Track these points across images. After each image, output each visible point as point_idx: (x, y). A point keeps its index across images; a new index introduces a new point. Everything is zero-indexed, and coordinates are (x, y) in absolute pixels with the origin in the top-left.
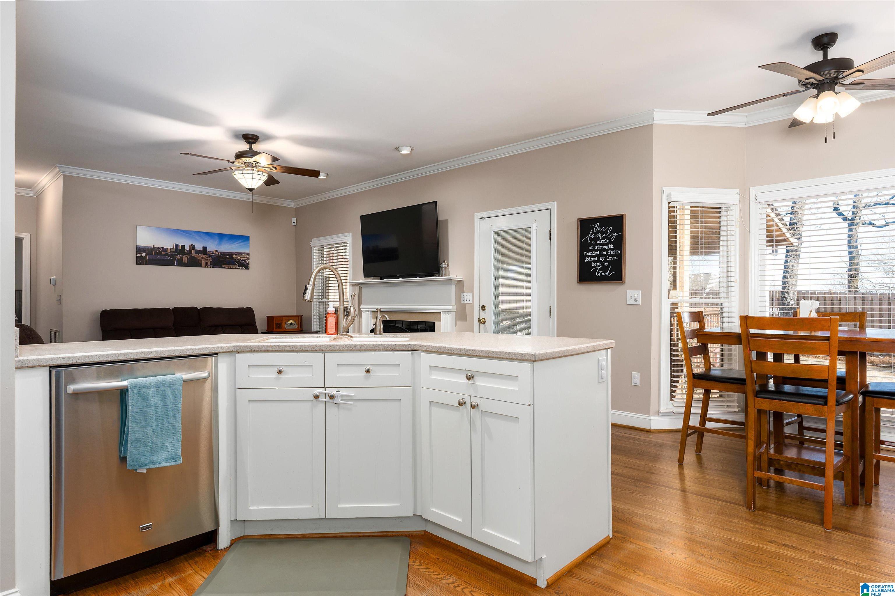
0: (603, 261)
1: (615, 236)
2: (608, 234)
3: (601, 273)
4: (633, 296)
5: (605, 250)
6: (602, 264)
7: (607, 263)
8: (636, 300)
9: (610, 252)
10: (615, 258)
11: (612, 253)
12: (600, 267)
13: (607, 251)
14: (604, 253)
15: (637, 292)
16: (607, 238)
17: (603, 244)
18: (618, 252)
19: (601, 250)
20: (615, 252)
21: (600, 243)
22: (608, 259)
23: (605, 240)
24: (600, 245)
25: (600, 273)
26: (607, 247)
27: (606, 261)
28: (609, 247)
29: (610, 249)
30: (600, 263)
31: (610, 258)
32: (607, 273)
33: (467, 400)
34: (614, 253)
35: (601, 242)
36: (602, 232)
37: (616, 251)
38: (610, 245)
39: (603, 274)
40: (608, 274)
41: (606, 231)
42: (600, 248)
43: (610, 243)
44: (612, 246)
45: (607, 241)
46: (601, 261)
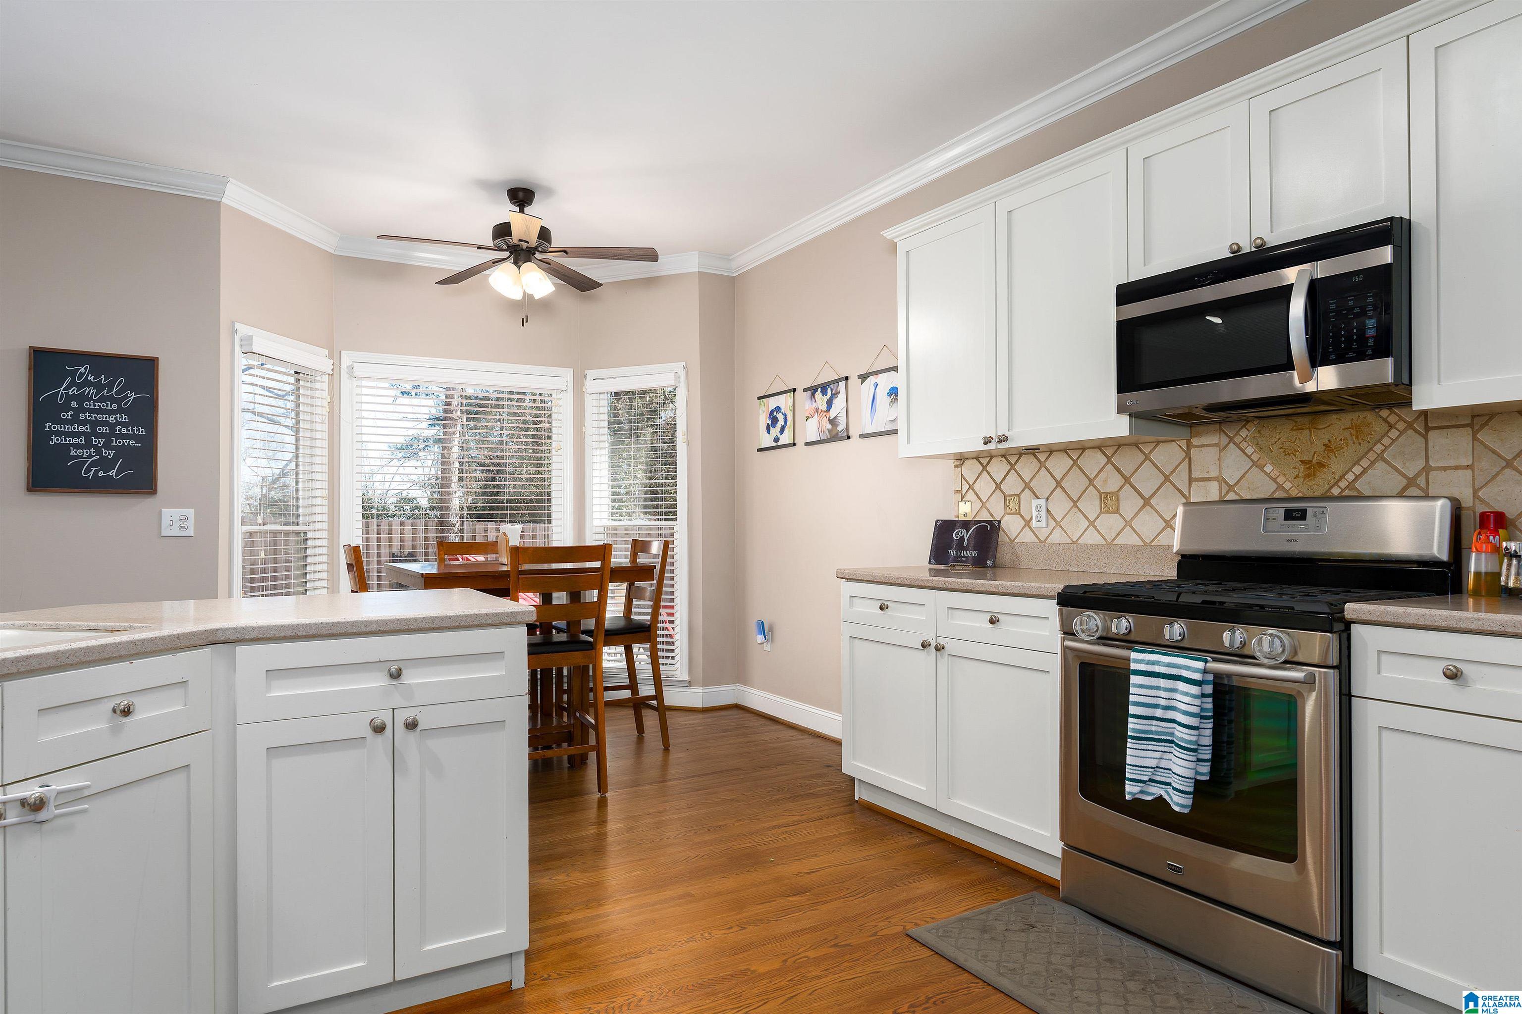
0: (102, 447)
1: (132, 398)
2: (114, 391)
3: (96, 472)
4: (175, 518)
5: (105, 423)
6: (98, 451)
7: (112, 453)
8: (182, 528)
9: (120, 430)
10: (132, 443)
11: (124, 431)
12: (93, 459)
13: (112, 426)
14: (105, 430)
15: (185, 511)
16: (112, 400)
17: (100, 411)
18: (142, 431)
19: (95, 424)
20: (133, 431)
21: (92, 407)
22: (114, 444)
23: (107, 404)
24: (92, 411)
25: (92, 472)
26: (111, 419)
27: (107, 446)
28: (116, 418)
29: (118, 423)
30: (92, 450)
31: (120, 442)
32: (112, 473)
33: (385, 717)
34: (130, 433)
35: (95, 405)
36: (99, 387)
37: (135, 429)
38: (118, 416)
39: (101, 474)
40: (114, 473)
41: (110, 386)
42: (93, 419)
43: (120, 411)
44: (125, 418)
45: (113, 406)
46: (96, 447)
